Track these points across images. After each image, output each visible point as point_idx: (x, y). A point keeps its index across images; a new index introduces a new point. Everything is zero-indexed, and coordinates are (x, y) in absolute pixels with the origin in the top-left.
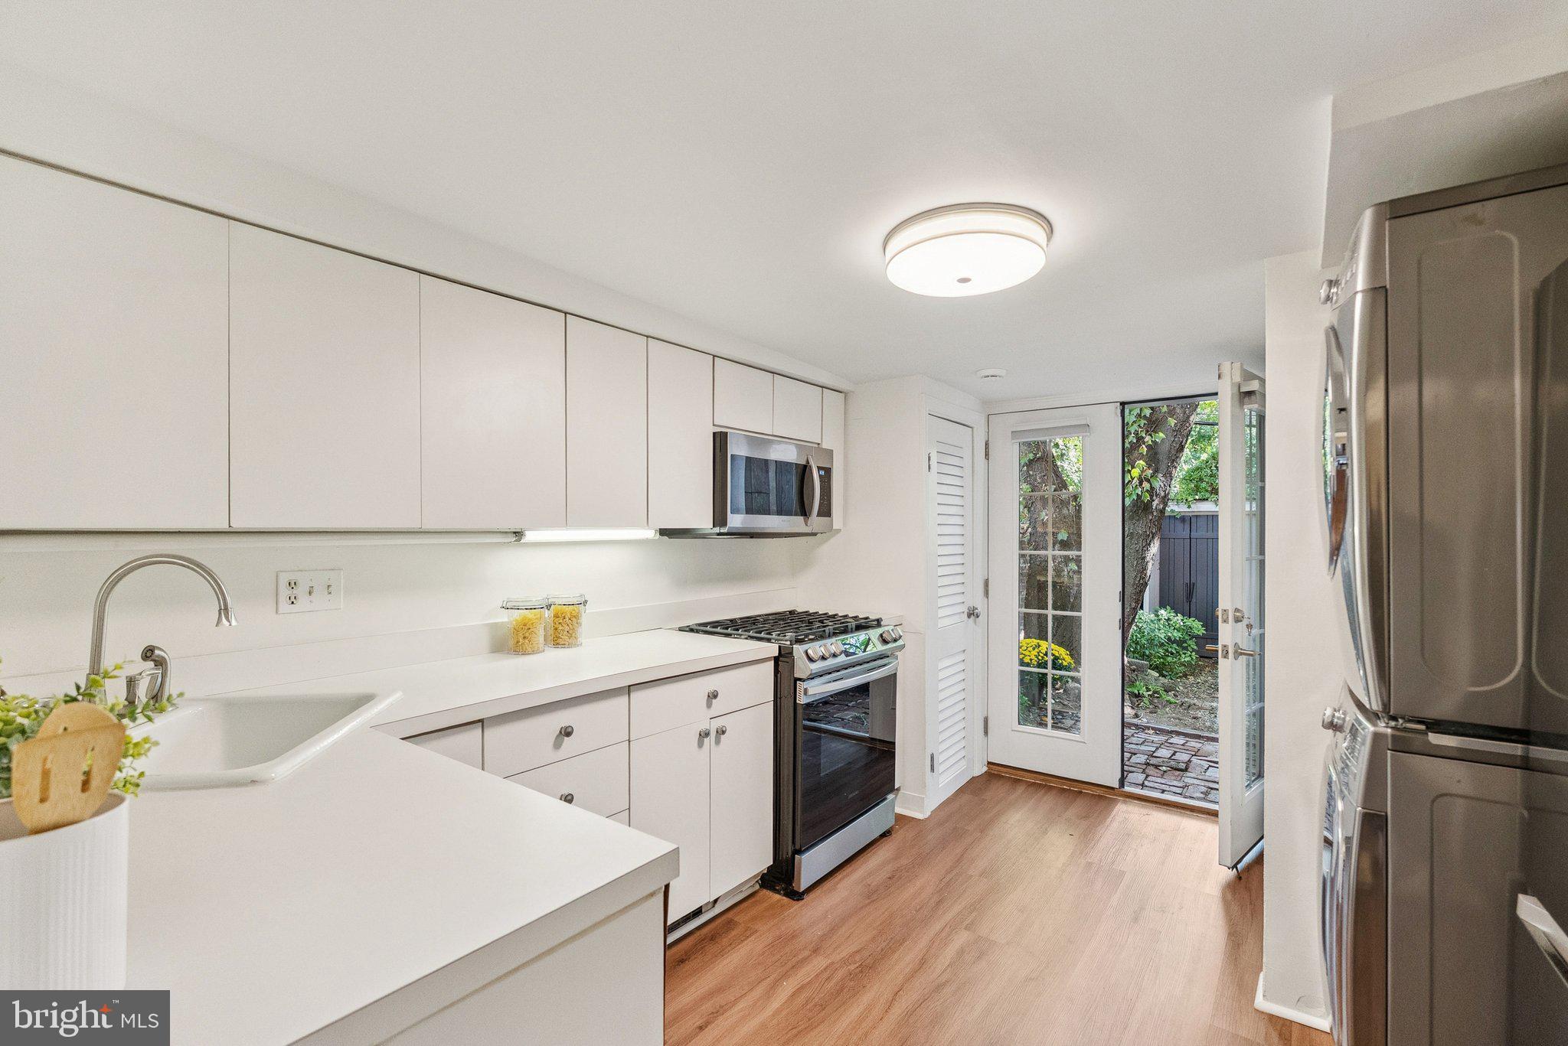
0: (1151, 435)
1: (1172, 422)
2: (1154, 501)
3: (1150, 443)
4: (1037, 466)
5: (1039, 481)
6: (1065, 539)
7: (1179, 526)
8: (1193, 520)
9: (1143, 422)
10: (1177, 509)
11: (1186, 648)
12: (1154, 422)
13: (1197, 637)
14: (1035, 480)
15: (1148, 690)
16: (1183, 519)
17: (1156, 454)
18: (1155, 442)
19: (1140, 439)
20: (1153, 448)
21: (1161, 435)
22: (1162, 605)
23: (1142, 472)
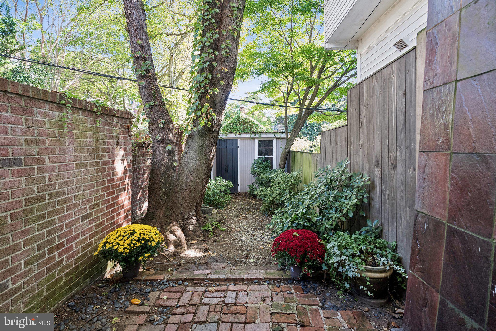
0: (212, 89)
1: (222, 83)
2: (213, 127)
3: (211, 93)
4: (155, 109)
5: (156, 117)
6: (170, 149)
7: (223, 143)
8: (228, 141)
9: (208, 81)
10: (222, 137)
11: (226, 194)
12: (213, 83)
13: (230, 188)
14: (154, 117)
15: (212, 226)
16: (224, 141)
17: (214, 101)
18: (214, 93)
19: (206, 91)
20: (213, 96)
21: (218, 90)
22: (218, 176)
23: (208, 109)
